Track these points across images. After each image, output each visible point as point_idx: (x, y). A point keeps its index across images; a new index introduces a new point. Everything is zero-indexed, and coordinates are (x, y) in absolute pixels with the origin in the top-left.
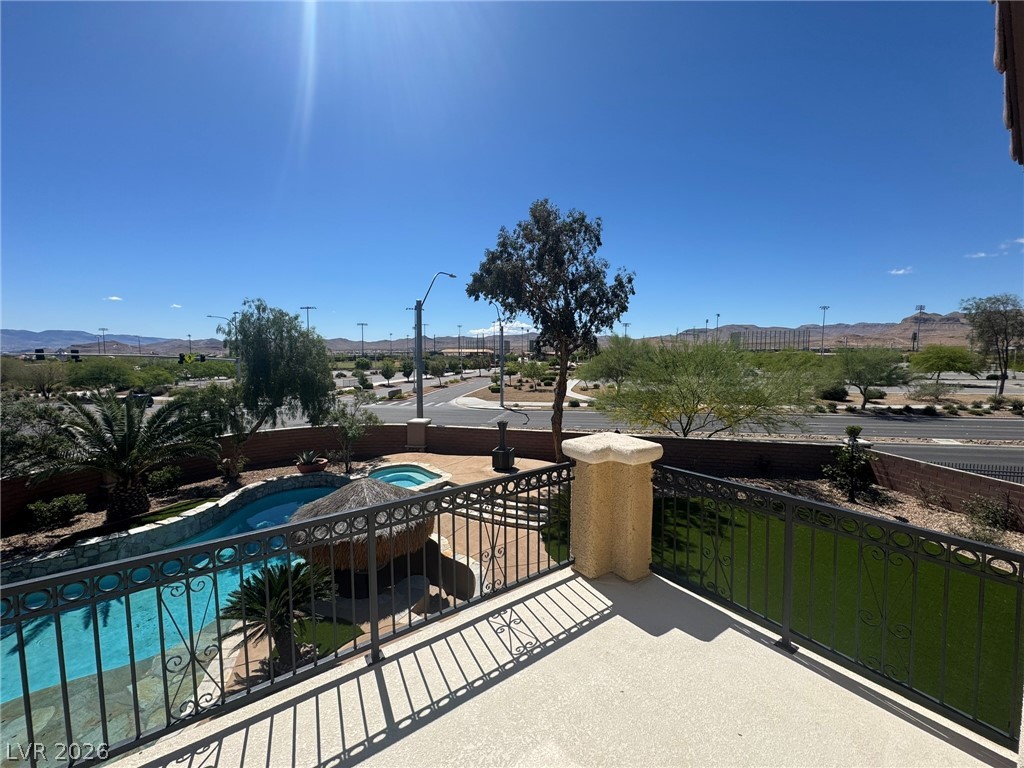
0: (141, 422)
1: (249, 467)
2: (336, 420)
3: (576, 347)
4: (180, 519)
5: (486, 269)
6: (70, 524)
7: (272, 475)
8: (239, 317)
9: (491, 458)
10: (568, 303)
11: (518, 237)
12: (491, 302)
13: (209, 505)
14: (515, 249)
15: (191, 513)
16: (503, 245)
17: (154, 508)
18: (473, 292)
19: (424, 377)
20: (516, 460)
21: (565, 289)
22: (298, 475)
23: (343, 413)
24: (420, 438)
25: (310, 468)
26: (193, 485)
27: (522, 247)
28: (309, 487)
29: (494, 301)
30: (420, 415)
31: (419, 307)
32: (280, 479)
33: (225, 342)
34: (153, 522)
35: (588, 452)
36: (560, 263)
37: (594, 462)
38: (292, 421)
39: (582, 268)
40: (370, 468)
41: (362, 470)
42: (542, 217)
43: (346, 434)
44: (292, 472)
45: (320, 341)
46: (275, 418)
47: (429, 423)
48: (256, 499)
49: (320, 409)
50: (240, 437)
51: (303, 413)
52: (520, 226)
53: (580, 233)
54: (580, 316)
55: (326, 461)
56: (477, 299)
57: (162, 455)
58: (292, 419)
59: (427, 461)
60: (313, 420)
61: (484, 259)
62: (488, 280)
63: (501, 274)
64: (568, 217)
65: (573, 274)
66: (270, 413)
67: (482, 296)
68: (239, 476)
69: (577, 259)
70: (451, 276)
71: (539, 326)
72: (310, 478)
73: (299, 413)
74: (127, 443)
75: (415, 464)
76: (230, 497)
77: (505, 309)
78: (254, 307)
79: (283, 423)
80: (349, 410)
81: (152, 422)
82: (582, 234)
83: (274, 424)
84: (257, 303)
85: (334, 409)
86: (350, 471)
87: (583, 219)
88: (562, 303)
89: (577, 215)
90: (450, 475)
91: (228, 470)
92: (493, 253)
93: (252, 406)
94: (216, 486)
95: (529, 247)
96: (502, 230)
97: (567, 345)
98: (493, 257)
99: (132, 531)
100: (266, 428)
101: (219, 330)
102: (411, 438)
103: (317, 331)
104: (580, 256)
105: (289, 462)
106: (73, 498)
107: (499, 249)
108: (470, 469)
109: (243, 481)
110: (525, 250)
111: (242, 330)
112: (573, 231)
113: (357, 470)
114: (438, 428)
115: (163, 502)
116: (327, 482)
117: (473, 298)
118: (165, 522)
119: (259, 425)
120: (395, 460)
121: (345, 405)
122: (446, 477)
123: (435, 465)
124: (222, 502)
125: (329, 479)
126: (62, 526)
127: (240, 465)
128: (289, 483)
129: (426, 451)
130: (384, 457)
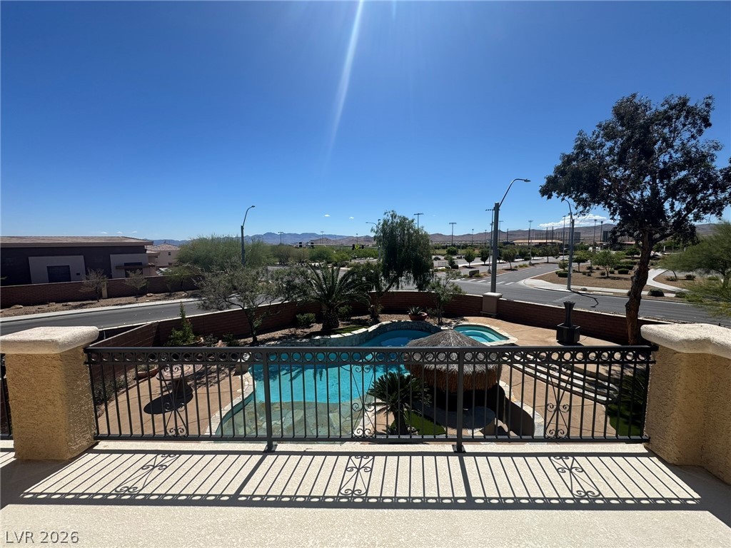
0: (337, 280)
1: (383, 312)
2: (433, 288)
3: (664, 237)
4: (351, 334)
5: (560, 171)
6: (310, 327)
7: (395, 318)
8: (382, 222)
9: (556, 331)
10: (655, 192)
11: (597, 137)
12: (563, 199)
13: (364, 330)
14: (593, 149)
15: (356, 332)
16: (580, 147)
17: (341, 327)
18: (546, 192)
19: (498, 262)
20: (582, 337)
21: (654, 179)
22: (410, 321)
23: (439, 285)
24: (494, 308)
25: (417, 317)
26: (357, 318)
27: (602, 146)
28: (415, 330)
29: (566, 198)
30: (493, 290)
31: (497, 208)
32: (399, 321)
33: (375, 237)
34: (340, 333)
35: (677, 340)
36: (648, 153)
37: (684, 351)
38: (407, 287)
39: (679, 155)
40: (454, 324)
41: (449, 324)
42: (628, 114)
43: (439, 298)
44: (406, 318)
45: (426, 235)
46: (398, 284)
47: (501, 297)
49: (424, 280)
50: (379, 293)
51: (414, 282)
52: (599, 126)
53: (677, 119)
54: (672, 205)
55: (426, 314)
56: (549, 197)
57: (345, 299)
58: (408, 286)
59: (497, 325)
60: (420, 287)
61: (559, 163)
62: (562, 181)
63: (577, 174)
64: (662, 105)
65: (665, 163)
66: (395, 281)
67: (555, 194)
68: (378, 316)
69: (672, 147)
70: (526, 181)
71: (618, 217)
72: (416, 324)
73: (411, 282)
74: (331, 290)
75: (488, 326)
76: (374, 327)
77: (579, 204)
78: (390, 216)
79: (402, 287)
80: (442, 282)
81: (341, 281)
82: (682, 119)
83: (398, 287)
84: (392, 213)
85: (433, 281)
86: (441, 324)
87: (684, 103)
88: (647, 193)
89: (675, 101)
90: (516, 339)
91: (373, 311)
92: (568, 156)
93: (386, 276)
94: (367, 320)
95: (609, 144)
96: (580, 134)
97: (651, 235)
98: (568, 160)
99: (332, 336)
100: (393, 290)
101: (372, 230)
102: (486, 307)
103: (425, 229)
104: (677, 143)
105: (404, 312)
106: (311, 315)
107: (575, 152)
108: (534, 337)
109: (380, 320)
110: (605, 148)
111: (383, 230)
112: (669, 119)
113: (446, 324)
114: (508, 302)
116: (426, 328)
117: (546, 197)
118: (345, 335)
119: (390, 287)
120: (473, 321)
121: (440, 279)
122: (513, 340)
123: (504, 330)
124: (370, 329)
125: (428, 327)
126: (307, 328)
127: (379, 310)
128: (405, 325)
129: (498, 317)
130: (465, 318)
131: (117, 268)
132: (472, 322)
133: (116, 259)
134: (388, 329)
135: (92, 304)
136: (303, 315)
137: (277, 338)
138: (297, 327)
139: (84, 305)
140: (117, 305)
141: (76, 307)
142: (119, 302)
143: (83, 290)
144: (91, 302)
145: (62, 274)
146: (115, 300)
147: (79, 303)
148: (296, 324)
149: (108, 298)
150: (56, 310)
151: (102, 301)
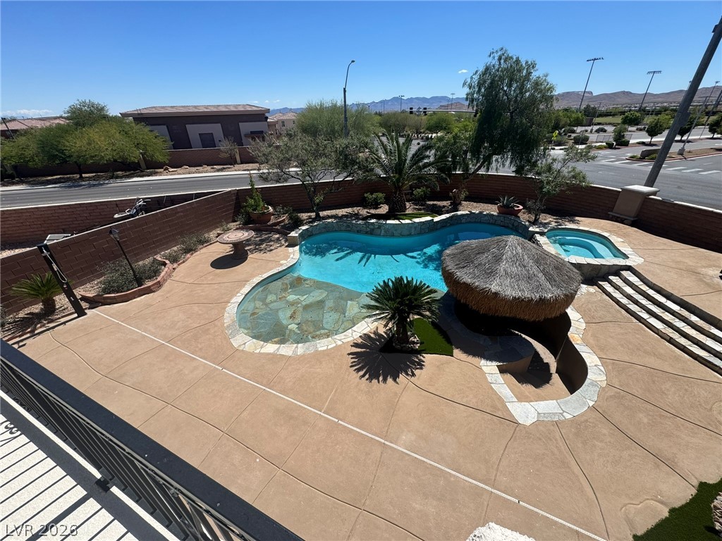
1: (467, 199)
2: (539, 174)
4: (411, 222)
7: (477, 208)
13: (429, 218)
15: (417, 220)
22: (495, 214)
23: (549, 169)
24: (632, 209)
25: (507, 211)
26: (431, 203)
28: (498, 225)
30: (651, 182)
32: (481, 213)
34: (399, 219)
40: (554, 224)
41: (545, 225)
43: (542, 188)
44: (492, 210)
46: (490, 163)
47: (654, 193)
48: (461, 223)
49: (529, 161)
50: (466, 175)
51: (511, 163)
55: (521, 207)
58: (503, 168)
60: (519, 170)
66: (488, 160)
68: (460, 204)
72: (502, 219)
73: (508, 163)
75: (606, 234)
76: (444, 217)
78: (496, 58)
79: (494, 169)
80: (556, 166)
83: (488, 170)
85: (542, 163)
86: (534, 223)
90: (640, 261)
91: (455, 197)
93: (476, 151)
94: (444, 207)
99: (389, 222)
100: (483, 171)
102: (620, 206)
105: (493, 202)
106: (380, 195)
108: (678, 262)
109: (459, 208)
113: (541, 223)
114: (662, 202)
115: (415, 209)
116: (513, 225)
118: (403, 222)
119: (479, 168)
120: (586, 224)
121: (554, 160)
122: (634, 261)
123: (630, 243)
124: (437, 219)
125: (516, 224)
126: (374, 208)
127: (463, 196)
128: (486, 218)
129: (633, 224)
130: (577, 218)
131: (246, 136)
132: (584, 225)
133: (245, 127)
134: (463, 221)
135: (229, 168)
136: (372, 194)
137: (340, 215)
138: (365, 207)
139: (224, 168)
140: (245, 170)
141: (218, 170)
142: (247, 168)
143: (223, 155)
144: (229, 166)
145: (208, 141)
146: (245, 166)
147: (222, 167)
148: (364, 203)
149: (242, 163)
150: (206, 172)
151: (237, 166)
